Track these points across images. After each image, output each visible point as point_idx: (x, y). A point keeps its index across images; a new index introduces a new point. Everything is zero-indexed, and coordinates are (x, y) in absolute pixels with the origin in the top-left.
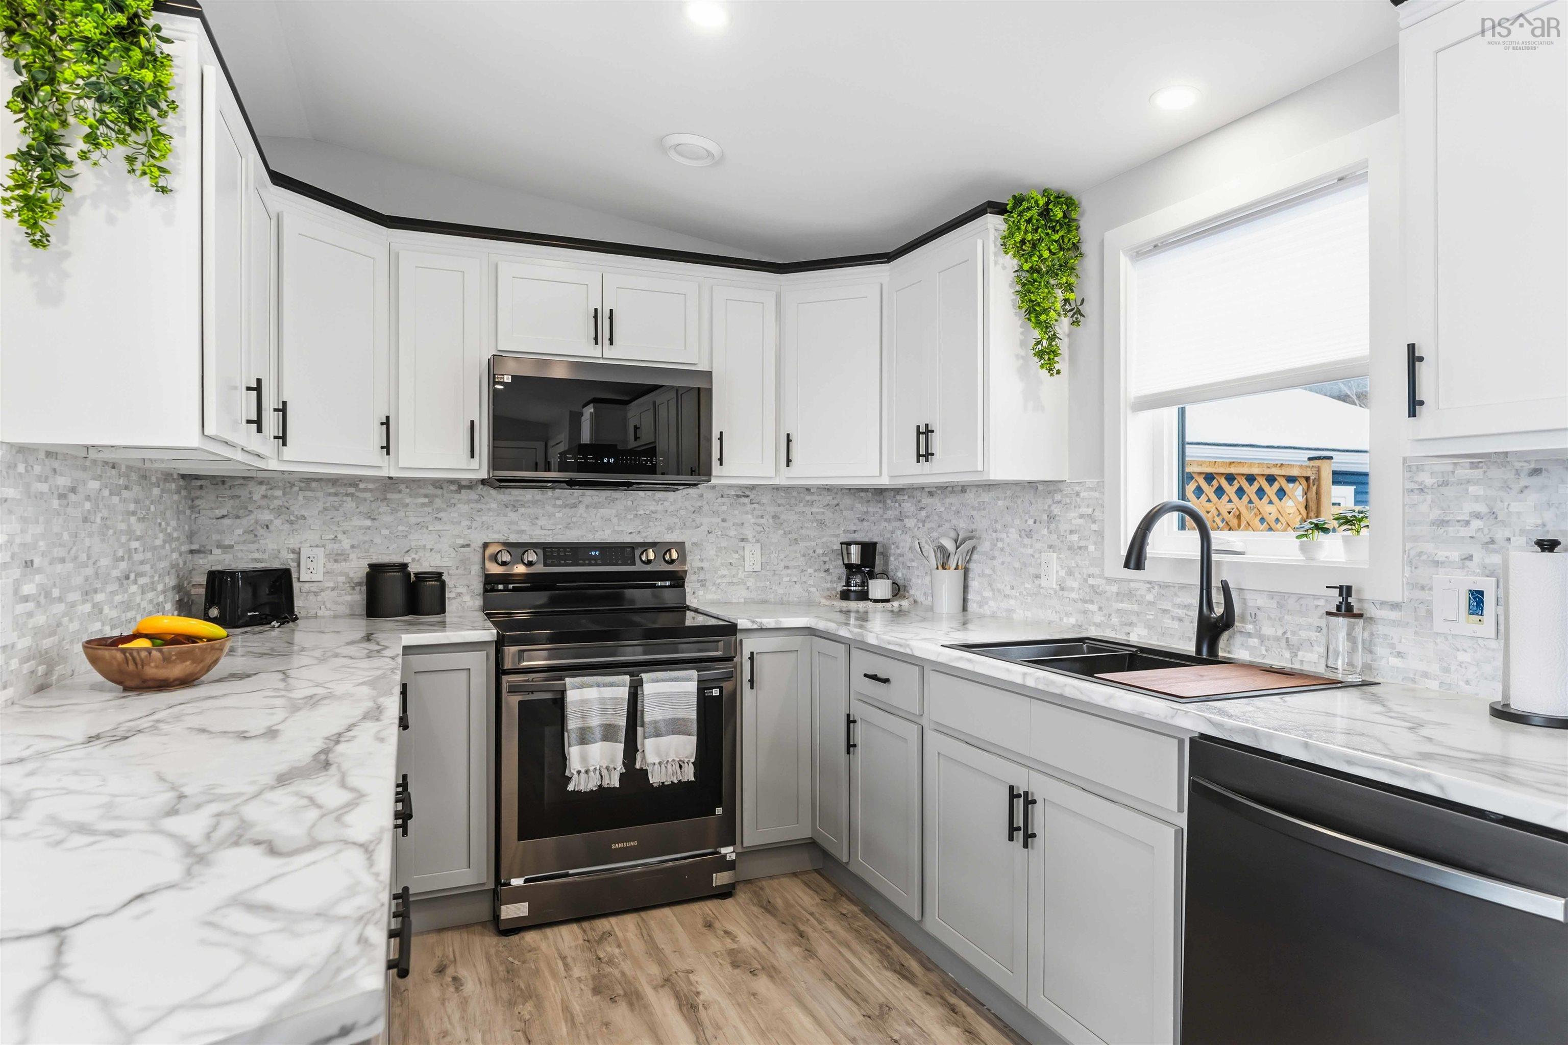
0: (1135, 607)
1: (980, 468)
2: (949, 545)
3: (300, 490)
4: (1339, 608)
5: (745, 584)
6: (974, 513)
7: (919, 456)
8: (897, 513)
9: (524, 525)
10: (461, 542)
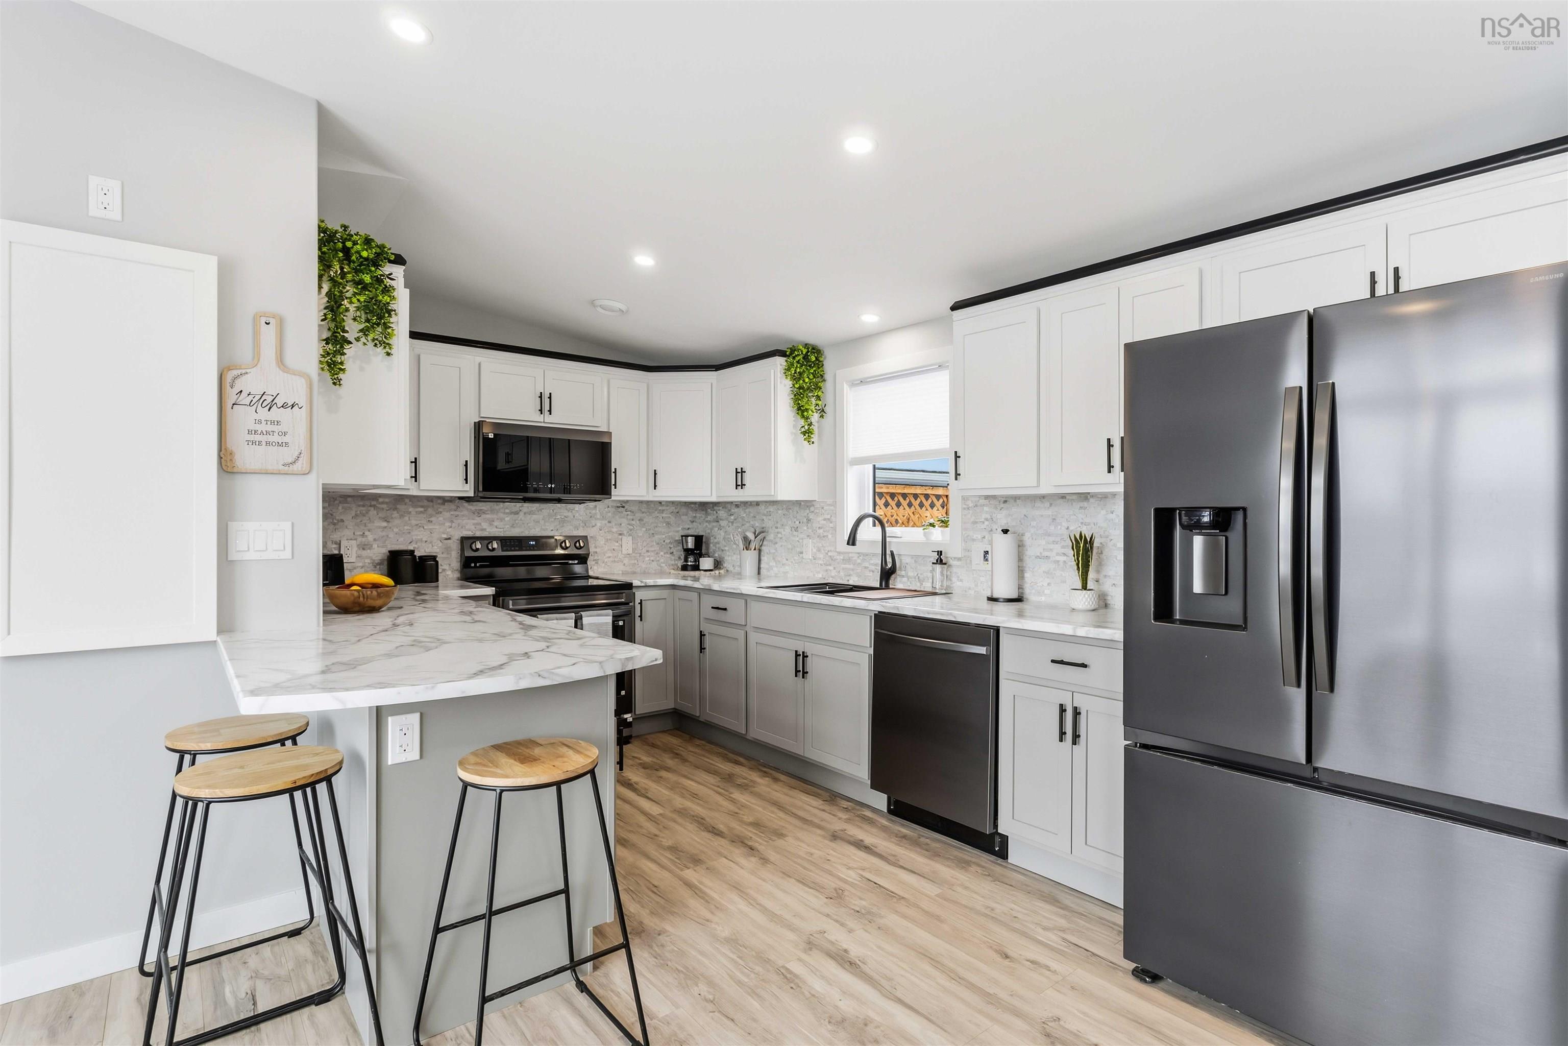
0: (851, 566)
1: (773, 494)
2: (751, 536)
3: (340, 502)
4: (937, 561)
5: (623, 562)
6: (764, 517)
7: (737, 485)
8: (715, 517)
9: (485, 525)
10: (445, 536)
